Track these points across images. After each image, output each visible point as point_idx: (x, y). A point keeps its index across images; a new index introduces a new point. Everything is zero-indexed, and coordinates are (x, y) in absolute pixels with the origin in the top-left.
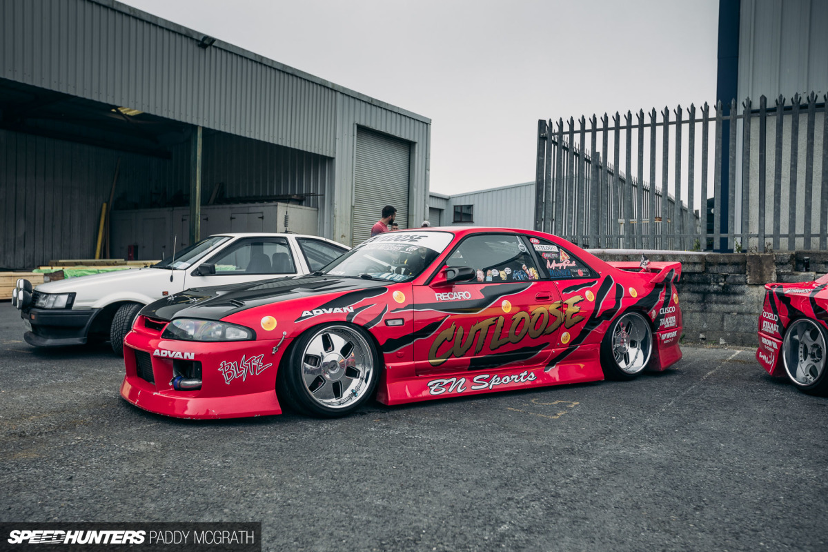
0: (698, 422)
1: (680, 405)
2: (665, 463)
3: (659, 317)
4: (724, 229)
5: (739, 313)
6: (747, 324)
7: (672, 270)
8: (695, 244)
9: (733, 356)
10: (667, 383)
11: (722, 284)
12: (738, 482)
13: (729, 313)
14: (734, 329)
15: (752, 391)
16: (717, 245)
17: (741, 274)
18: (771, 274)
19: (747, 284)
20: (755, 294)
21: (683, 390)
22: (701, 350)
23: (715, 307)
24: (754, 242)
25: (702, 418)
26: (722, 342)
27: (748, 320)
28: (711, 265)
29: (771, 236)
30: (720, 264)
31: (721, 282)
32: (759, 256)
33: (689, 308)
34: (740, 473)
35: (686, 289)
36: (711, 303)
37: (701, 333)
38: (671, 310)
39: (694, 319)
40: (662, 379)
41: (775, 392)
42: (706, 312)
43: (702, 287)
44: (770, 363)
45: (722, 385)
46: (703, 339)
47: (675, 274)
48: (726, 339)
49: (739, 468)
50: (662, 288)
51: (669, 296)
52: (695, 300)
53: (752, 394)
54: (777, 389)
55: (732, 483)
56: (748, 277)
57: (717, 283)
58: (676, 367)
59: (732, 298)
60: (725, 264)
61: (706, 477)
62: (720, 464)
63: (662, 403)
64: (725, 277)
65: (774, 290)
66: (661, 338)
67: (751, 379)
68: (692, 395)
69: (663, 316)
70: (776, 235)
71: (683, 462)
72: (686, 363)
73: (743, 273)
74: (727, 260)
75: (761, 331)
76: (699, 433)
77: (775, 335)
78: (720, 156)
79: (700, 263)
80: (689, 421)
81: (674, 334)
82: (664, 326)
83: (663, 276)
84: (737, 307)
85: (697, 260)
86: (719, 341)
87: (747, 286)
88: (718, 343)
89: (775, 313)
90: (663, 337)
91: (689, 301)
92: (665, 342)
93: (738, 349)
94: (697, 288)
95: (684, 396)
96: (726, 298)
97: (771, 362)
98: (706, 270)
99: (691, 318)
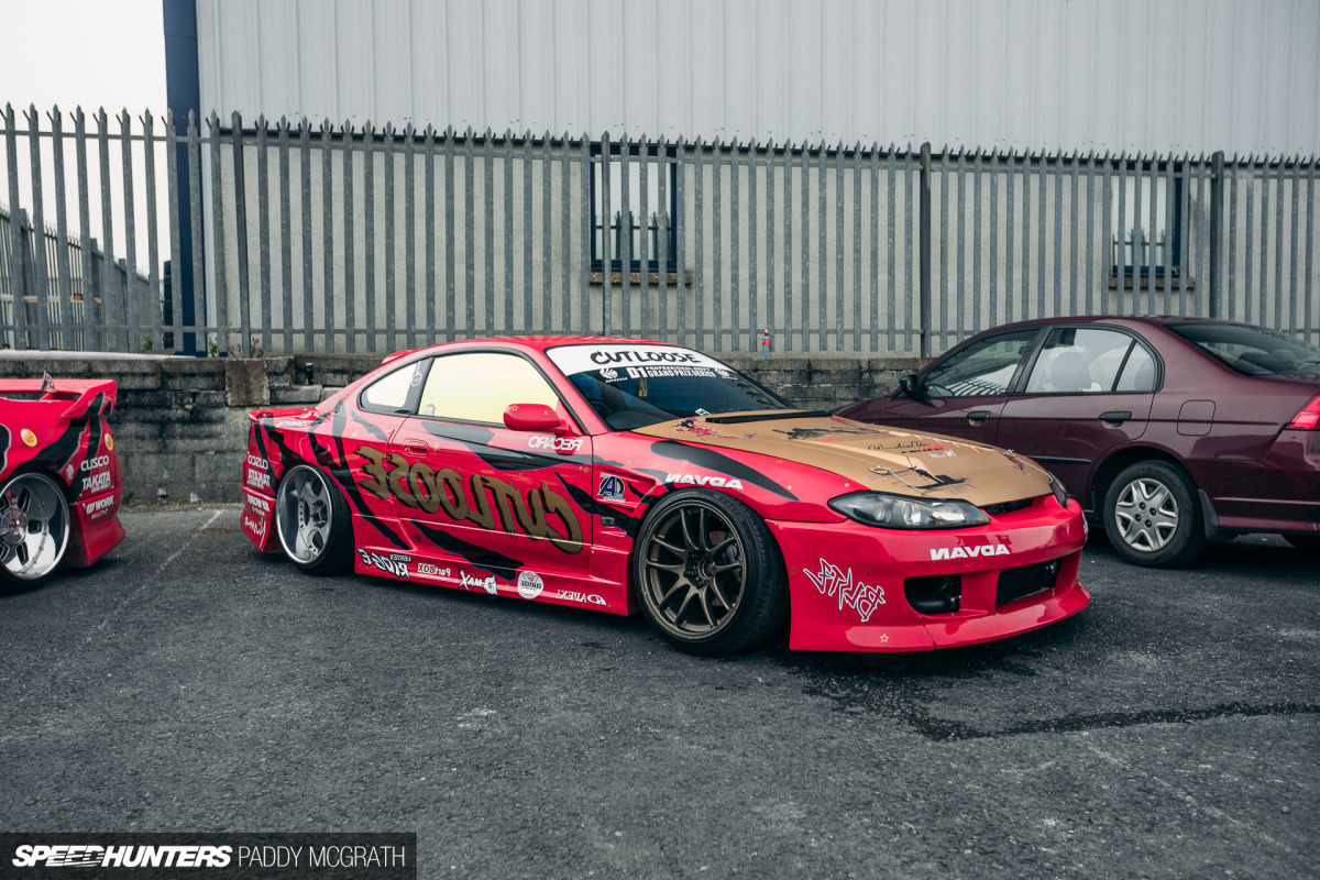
0: (148, 652)
1: (118, 626)
2: (83, 742)
3: (80, 475)
4: (189, 319)
5: (219, 452)
6: (230, 469)
7: (101, 395)
8: (144, 342)
9: (210, 521)
10: (99, 586)
11: (189, 407)
12: (201, 749)
13: (202, 452)
14: (210, 477)
15: (235, 582)
16: (179, 343)
17: (218, 390)
18: (261, 390)
19: (227, 405)
20: (241, 421)
21: (126, 596)
22: (160, 515)
23: (180, 444)
24: (236, 339)
25: (153, 644)
26: (194, 498)
27: (232, 461)
28: (171, 376)
29: (259, 331)
30: (185, 375)
31: (188, 403)
32: (242, 362)
33: (138, 448)
34: (206, 732)
35: (131, 416)
36: (174, 437)
37: (160, 486)
38: (101, 461)
39: (148, 465)
40: (91, 578)
41: (268, 578)
42: (167, 453)
43: (159, 413)
44: (259, 532)
45: (189, 578)
46: (163, 497)
47: (105, 399)
48: (201, 494)
49: (206, 723)
50: (84, 425)
51: (96, 439)
52: (147, 434)
53: (233, 586)
54: (270, 573)
55: (193, 754)
56: (229, 394)
57: (182, 406)
58: (117, 553)
59: (206, 428)
60: (193, 375)
61: (152, 752)
62: (177, 724)
63: (87, 626)
64: (194, 395)
65: (262, 421)
66: (85, 511)
67: (234, 561)
68: (139, 603)
69: (87, 474)
70: (267, 330)
71: (116, 734)
72: (134, 542)
73: (220, 388)
74: (195, 369)
75: (246, 485)
76: (146, 672)
77: (265, 491)
78: (176, 200)
79: (153, 375)
80: (132, 654)
81: (109, 501)
82: (90, 489)
83: (85, 405)
84: (214, 443)
85: (147, 369)
86: (189, 497)
87: (227, 409)
88: (187, 501)
89: (264, 457)
90: (90, 509)
91: (137, 437)
92: (93, 517)
93: (218, 508)
94: (149, 415)
95: (128, 606)
96: (197, 429)
97: (262, 532)
98: (163, 386)
99: (143, 463)
